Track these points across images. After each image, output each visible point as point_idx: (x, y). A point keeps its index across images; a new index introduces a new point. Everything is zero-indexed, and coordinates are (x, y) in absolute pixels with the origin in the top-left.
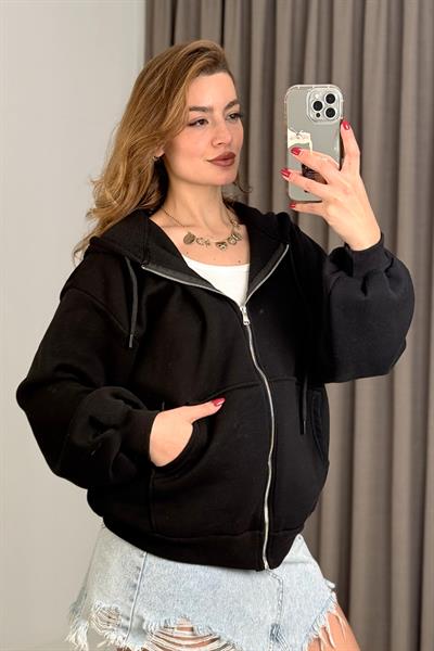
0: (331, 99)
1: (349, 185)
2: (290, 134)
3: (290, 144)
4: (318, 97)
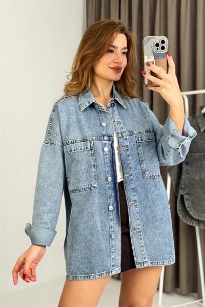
0: (163, 42)
1: (171, 80)
2: (145, 57)
3: (145, 61)
4: (157, 42)
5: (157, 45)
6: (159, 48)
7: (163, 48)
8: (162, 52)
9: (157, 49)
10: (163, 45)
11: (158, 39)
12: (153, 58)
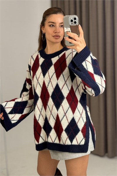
0: (75, 19)
1: (81, 41)
2: (65, 28)
3: (65, 31)
4: (72, 19)
5: (72, 21)
6: (73, 22)
7: (75, 22)
8: (75, 25)
9: (72, 23)
10: (76, 21)
11: (72, 17)
12: (70, 29)
